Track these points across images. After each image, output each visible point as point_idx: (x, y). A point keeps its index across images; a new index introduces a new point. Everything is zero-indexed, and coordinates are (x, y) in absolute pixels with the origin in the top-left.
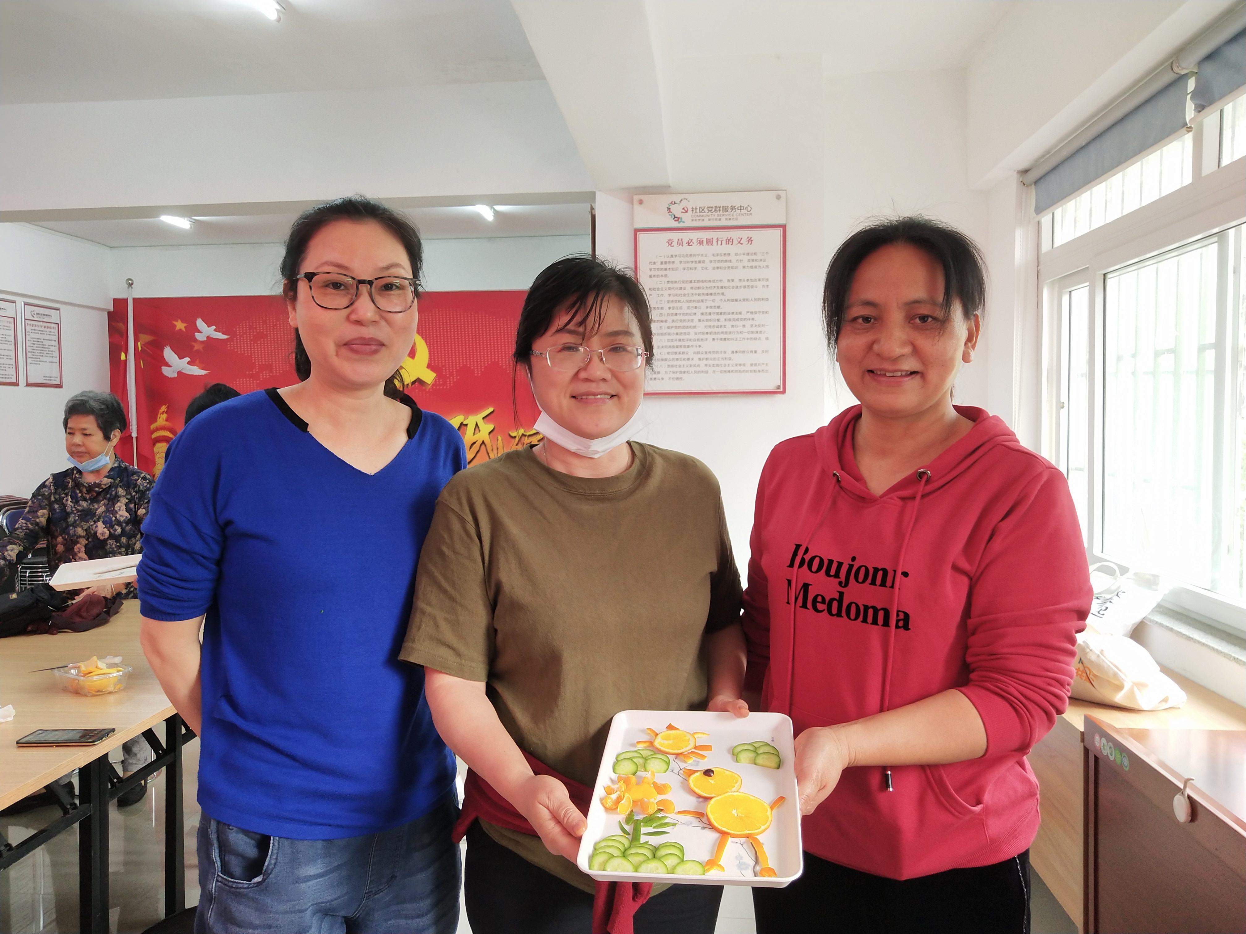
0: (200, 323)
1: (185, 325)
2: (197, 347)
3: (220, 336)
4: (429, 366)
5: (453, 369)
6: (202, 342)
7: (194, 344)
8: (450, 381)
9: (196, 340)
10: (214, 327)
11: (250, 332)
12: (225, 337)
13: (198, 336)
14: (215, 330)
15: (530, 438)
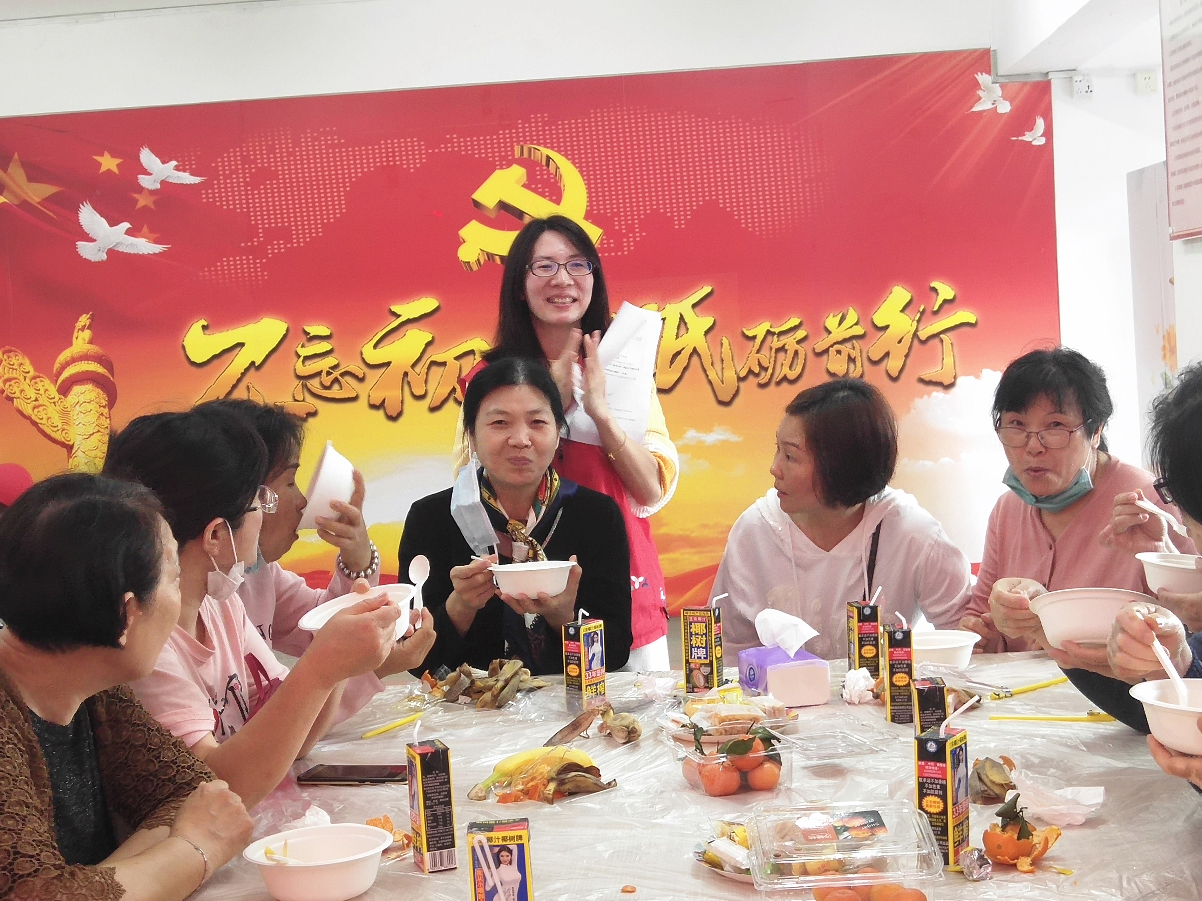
0: (147, 157)
1: (119, 161)
2: (142, 201)
3: (187, 178)
4: (588, 216)
5: (633, 220)
6: (152, 192)
7: (136, 196)
8: (628, 242)
9: (140, 189)
10: (174, 163)
11: (244, 169)
12: (196, 180)
13: (145, 181)
14: (177, 168)
15: (782, 338)
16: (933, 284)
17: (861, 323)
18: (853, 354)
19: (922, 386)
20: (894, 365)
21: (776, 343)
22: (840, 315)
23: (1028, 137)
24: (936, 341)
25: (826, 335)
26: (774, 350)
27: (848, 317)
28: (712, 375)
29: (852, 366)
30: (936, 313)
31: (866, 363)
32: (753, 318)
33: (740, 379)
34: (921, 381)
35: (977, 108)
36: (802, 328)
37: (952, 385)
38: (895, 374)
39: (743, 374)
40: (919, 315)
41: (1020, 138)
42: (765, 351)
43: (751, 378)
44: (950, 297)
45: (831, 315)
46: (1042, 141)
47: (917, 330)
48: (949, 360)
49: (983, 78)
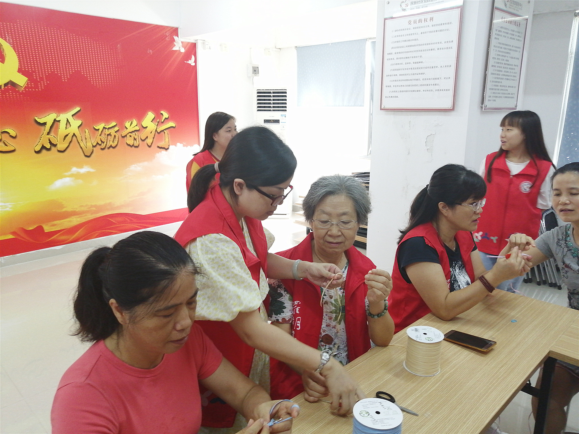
4: (20, 71)
5: (42, 75)
8: (41, 85)
15: (109, 130)
16: (161, 112)
17: (138, 125)
18: (136, 137)
19: (159, 149)
20: (149, 141)
21: (107, 132)
22: (131, 122)
23: (190, 62)
24: (163, 132)
25: (125, 129)
26: (106, 135)
27: (133, 123)
28: (82, 145)
29: (135, 141)
30: (162, 122)
31: (140, 140)
32: (98, 121)
33: (93, 146)
34: (158, 147)
35: (174, 49)
36: (117, 126)
37: (168, 149)
38: (150, 145)
39: (94, 145)
40: (157, 123)
41: (187, 62)
42: (103, 135)
43: (98, 146)
44: (167, 117)
45: (127, 121)
46: (193, 64)
47: (156, 129)
48: (167, 140)
49: (175, 38)
